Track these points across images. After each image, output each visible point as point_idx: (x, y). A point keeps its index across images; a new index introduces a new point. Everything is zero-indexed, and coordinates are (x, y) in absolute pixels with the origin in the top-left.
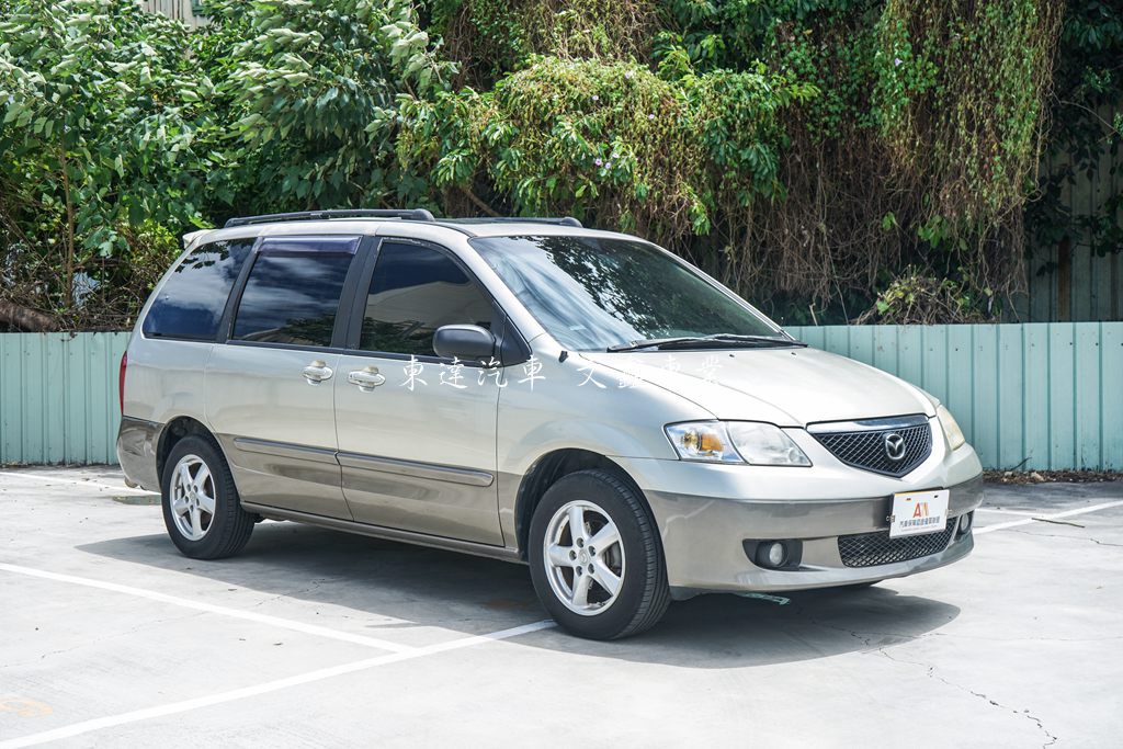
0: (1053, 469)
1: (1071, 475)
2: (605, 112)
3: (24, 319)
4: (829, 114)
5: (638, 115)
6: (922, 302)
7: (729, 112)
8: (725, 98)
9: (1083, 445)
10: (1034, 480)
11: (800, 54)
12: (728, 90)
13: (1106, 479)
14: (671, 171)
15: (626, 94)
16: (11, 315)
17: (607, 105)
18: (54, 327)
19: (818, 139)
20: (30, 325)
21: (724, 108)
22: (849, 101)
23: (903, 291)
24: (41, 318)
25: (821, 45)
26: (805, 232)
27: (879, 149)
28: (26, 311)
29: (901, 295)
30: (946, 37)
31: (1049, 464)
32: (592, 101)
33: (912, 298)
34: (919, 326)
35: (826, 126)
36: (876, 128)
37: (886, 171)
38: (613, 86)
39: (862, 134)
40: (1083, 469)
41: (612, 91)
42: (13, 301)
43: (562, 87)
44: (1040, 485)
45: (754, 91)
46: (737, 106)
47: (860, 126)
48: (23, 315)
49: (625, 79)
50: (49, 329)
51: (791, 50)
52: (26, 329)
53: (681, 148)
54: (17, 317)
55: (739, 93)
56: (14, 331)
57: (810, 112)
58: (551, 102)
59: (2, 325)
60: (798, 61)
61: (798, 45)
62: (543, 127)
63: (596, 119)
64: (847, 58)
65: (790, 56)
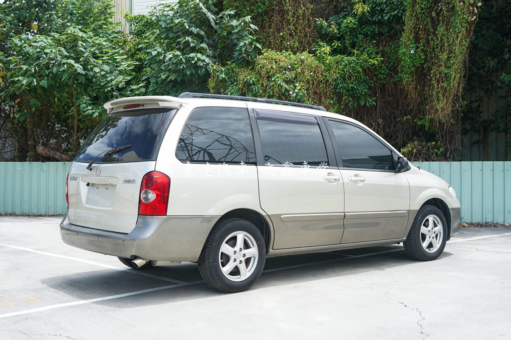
0: (473, 222)
1: (480, 225)
2: (293, 73)
3: (57, 156)
4: (381, 73)
5: (306, 74)
6: (419, 152)
7: (342, 72)
8: (340, 67)
9: (486, 212)
10: (464, 227)
11: (371, 49)
12: (341, 64)
13: (494, 226)
14: (320, 96)
15: (301, 65)
16: (52, 155)
17: (293, 70)
18: (68, 159)
19: (378, 84)
20: (59, 159)
21: (340, 71)
22: (390, 70)
23: (412, 148)
24: (64, 156)
25: (379, 47)
26: (373, 123)
27: (402, 90)
28: (58, 153)
29: (410, 149)
30: (428, 43)
31: (472, 220)
32: (288, 68)
33: (415, 151)
34: (418, 162)
35: (380, 79)
36: (401, 81)
37: (406, 98)
38: (296, 63)
39: (395, 84)
40: (486, 222)
41: (295, 64)
42: (52, 149)
43: (276, 62)
45: (352, 63)
46: (345, 69)
47: (395, 80)
48: (56, 155)
49: (301, 60)
50: (66, 160)
51: (367, 48)
52: (57, 160)
53: (324, 87)
54: (54, 156)
55: (346, 65)
56: (53, 161)
57: (374, 73)
58: (272, 68)
59: (48, 159)
60: (370, 52)
61: (369, 46)
62: (269, 78)
63: (290, 75)
64: (389, 52)
65: (366, 50)
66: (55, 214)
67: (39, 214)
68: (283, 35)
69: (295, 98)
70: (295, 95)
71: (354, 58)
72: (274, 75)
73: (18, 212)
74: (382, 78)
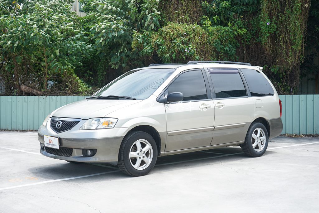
1: (312, 135)
2: (188, 37)
3: (34, 92)
4: (247, 38)
5: (196, 38)
7: (221, 38)
8: (219, 34)
9: (316, 128)
10: (301, 137)
11: (239, 22)
12: (220, 32)
14: (205, 53)
15: (193, 32)
16: (31, 91)
17: (188, 36)
18: (42, 94)
19: (244, 45)
20: (36, 94)
21: (219, 37)
22: (253, 35)
24: (39, 92)
25: (245, 20)
27: (261, 48)
28: (35, 90)
31: (307, 133)
32: (184, 34)
36: (261, 42)
37: (263, 53)
38: (190, 31)
39: (256, 44)
40: (316, 134)
41: (189, 32)
42: (31, 87)
43: (176, 31)
44: (303, 138)
45: (227, 32)
46: (223, 36)
47: (256, 41)
48: (34, 91)
49: (193, 29)
50: (40, 95)
51: (237, 21)
52: (34, 95)
53: (208, 47)
54: (32, 92)
55: (223, 33)
56: (32, 95)
57: (242, 38)
58: (174, 34)
59: (28, 94)
60: (239, 24)
61: (239, 20)
62: (171, 41)
63: (185, 39)
64: (253, 23)
65: (237, 22)
66: (34, 130)
67: (23, 130)
68: (178, 12)
69: (189, 54)
70: (188, 51)
71: (227, 28)
72: (175, 39)
73: (10, 129)
74: (247, 41)
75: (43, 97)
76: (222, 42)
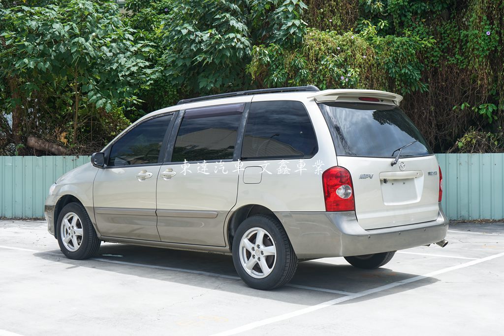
2: (343, 55)
3: (53, 149)
4: (433, 56)
5: (358, 55)
6: (479, 143)
7: (395, 55)
11: (421, 28)
12: (393, 45)
15: (351, 46)
16: (47, 147)
17: (343, 52)
18: (68, 152)
19: (429, 68)
20: (56, 152)
21: (392, 53)
22: (442, 51)
23: (470, 138)
24: (63, 149)
25: (430, 27)
26: (424, 111)
29: (469, 139)
32: (337, 50)
33: (474, 141)
34: (478, 154)
35: (432, 62)
38: (345, 43)
39: (449, 67)
41: (344, 45)
42: (47, 141)
43: (324, 43)
45: (405, 44)
46: (398, 52)
47: (449, 63)
48: (53, 147)
49: (350, 40)
50: (66, 154)
51: (416, 27)
52: (54, 154)
53: (376, 71)
54: (50, 148)
55: (398, 47)
56: (48, 155)
57: (425, 56)
58: (320, 49)
59: (41, 153)
60: (420, 32)
61: (419, 26)
62: (317, 60)
63: (340, 58)
64: (443, 32)
65: (417, 30)
68: (324, 11)
69: (348, 84)
70: (347, 80)
71: (405, 39)
72: (323, 58)
74: (435, 61)
75: (71, 157)
76: (397, 62)
